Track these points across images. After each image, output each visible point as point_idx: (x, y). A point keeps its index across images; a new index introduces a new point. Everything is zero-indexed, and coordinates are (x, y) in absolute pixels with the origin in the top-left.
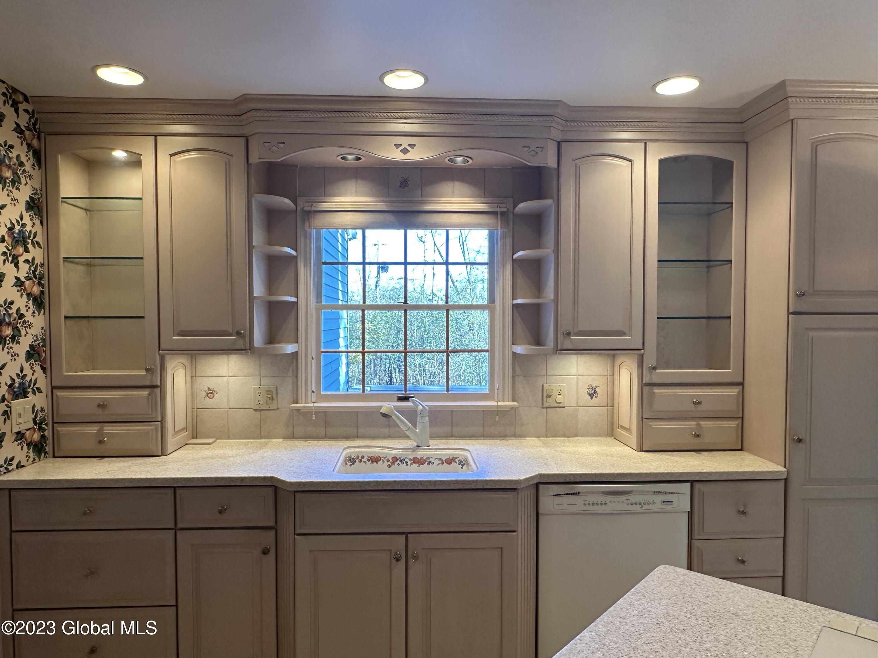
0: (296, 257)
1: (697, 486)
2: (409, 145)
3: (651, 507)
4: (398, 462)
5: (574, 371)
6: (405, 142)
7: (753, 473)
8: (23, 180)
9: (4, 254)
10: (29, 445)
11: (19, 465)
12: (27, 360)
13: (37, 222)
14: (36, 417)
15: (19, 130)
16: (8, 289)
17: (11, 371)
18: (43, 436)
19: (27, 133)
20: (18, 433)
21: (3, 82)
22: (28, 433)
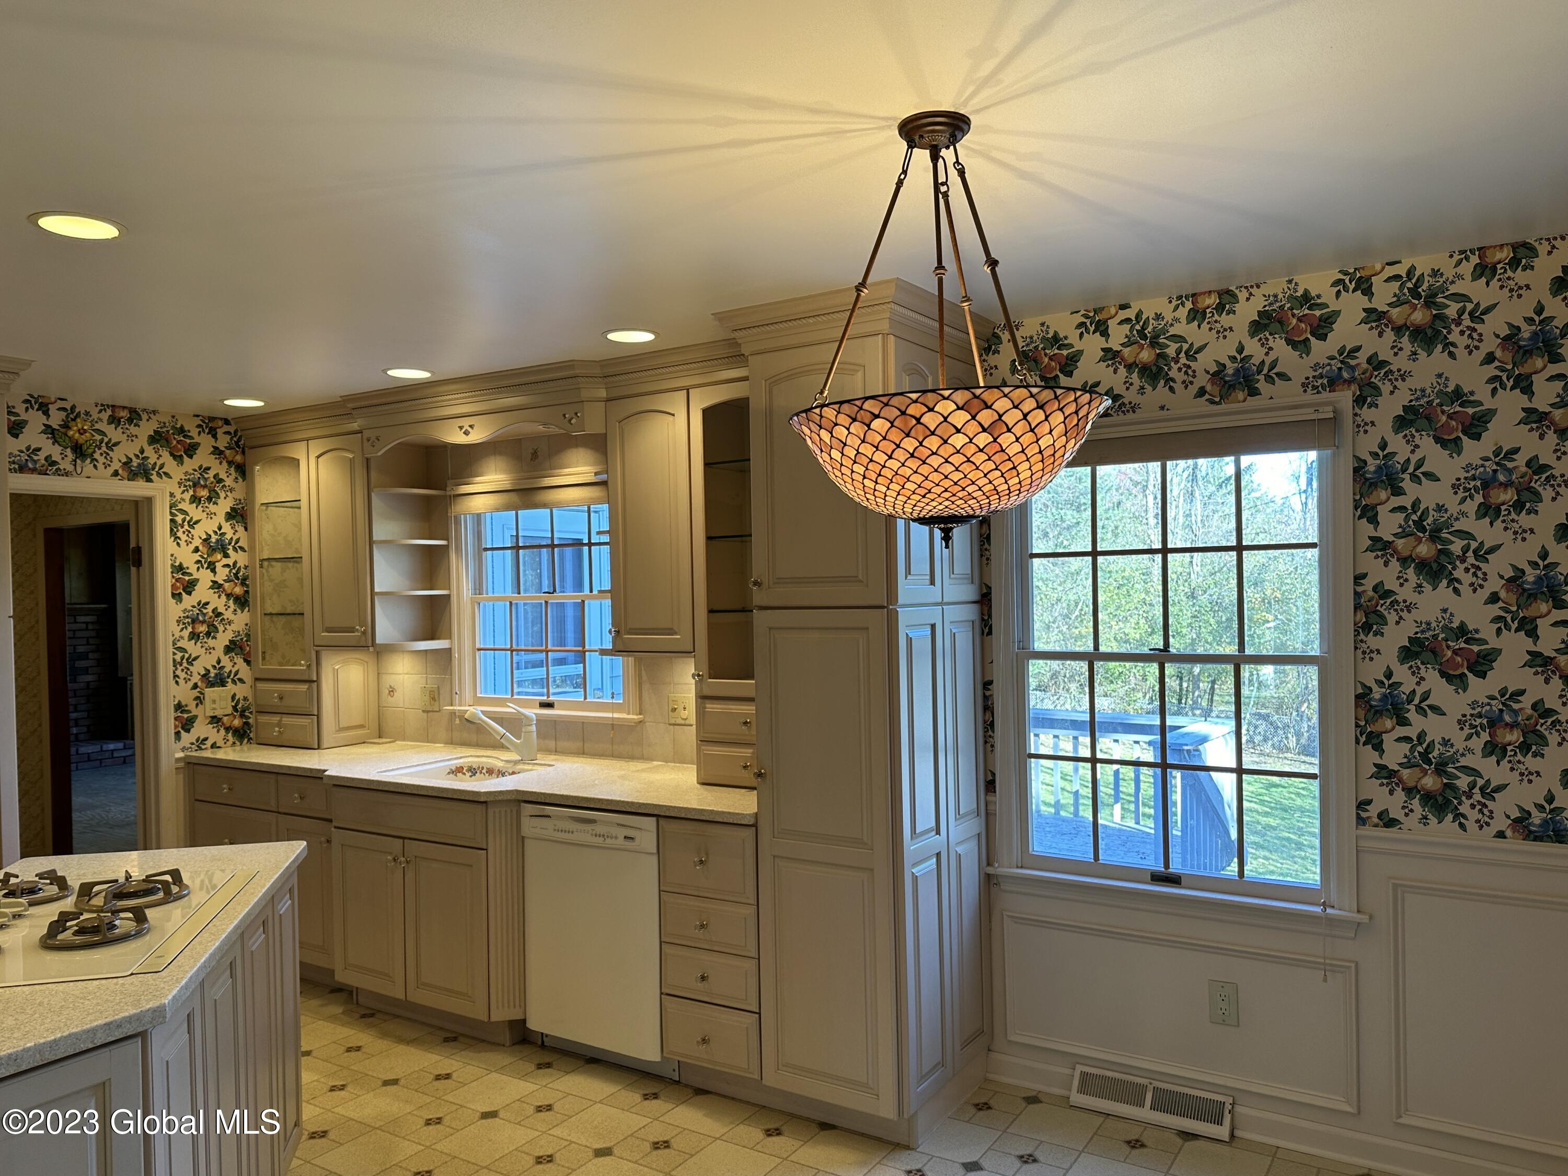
0: (446, 547)
1: (662, 821)
2: (469, 426)
3: (613, 841)
6: (466, 422)
7: (712, 811)
8: (222, 495)
9: (198, 562)
10: (227, 729)
11: (214, 746)
12: (226, 654)
13: (240, 529)
14: (237, 705)
15: (217, 452)
16: (203, 592)
17: (205, 662)
18: (246, 724)
19: (228, 452)
20: (213, 717)
21: (198, 416)
22: (225, 719)
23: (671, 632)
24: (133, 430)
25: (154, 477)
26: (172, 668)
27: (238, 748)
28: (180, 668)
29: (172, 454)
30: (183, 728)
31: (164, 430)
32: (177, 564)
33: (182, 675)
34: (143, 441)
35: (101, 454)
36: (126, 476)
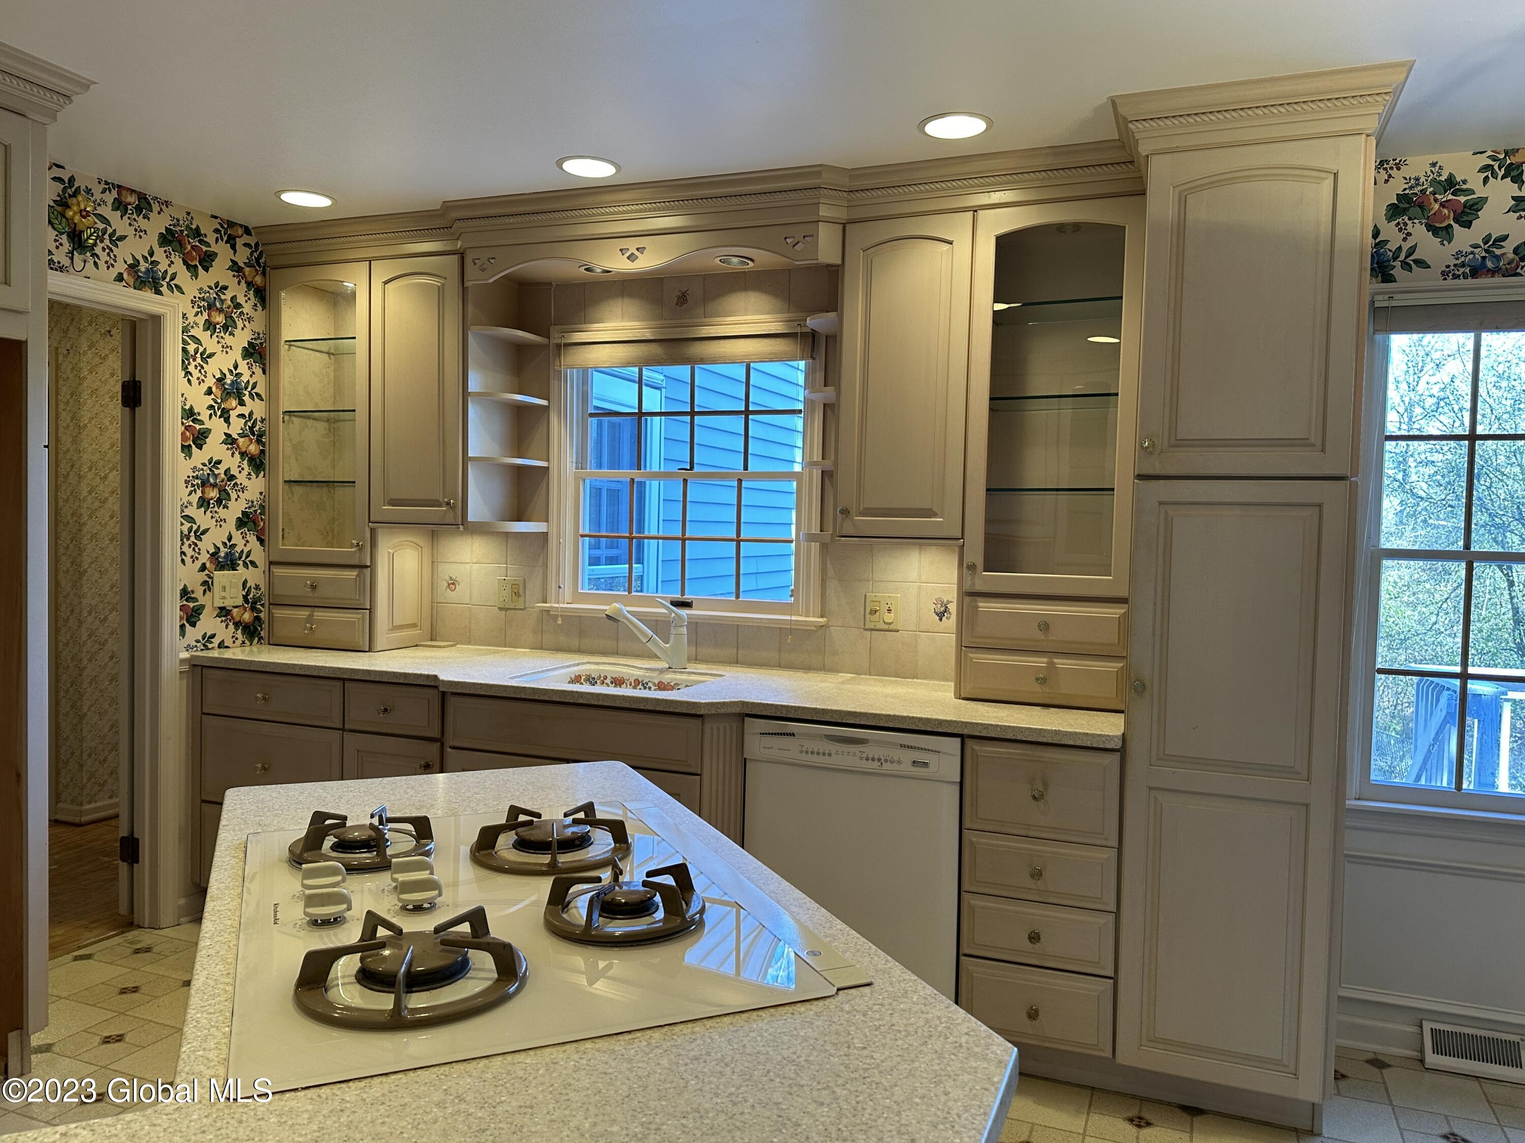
0: (547, 408)
1: (969, 743)
2: (638, 249)
3: (895, 767)
4: (640, 686)
5: (914, 575)
6: (632, 245)
7: (1057, 732)
8: (240, 324)
9: (211, 407)
10: (237, 625)
11: (221, 645)
12: (238, 528)
13: (258, 370)
14: (248, 594)
15: (236, 268)
16: (214, 447)
17: (214, 538)
18: (257, 618)
19: (247, 270)
20: (222, 609)
21: (216, 217)
22: (235, 611)
23: (930, 513)
24: (142, 222)
25: (164, 289)
26: (179, 543)
27: (247, 649)
28: (187, 543)
29: (185, 263)
30: (188, 622)
31: (178, 229)
32: (187, 407)
33: (189, 552)
34: (152, 240)
35: (104, 249)
36: (132, 284)
